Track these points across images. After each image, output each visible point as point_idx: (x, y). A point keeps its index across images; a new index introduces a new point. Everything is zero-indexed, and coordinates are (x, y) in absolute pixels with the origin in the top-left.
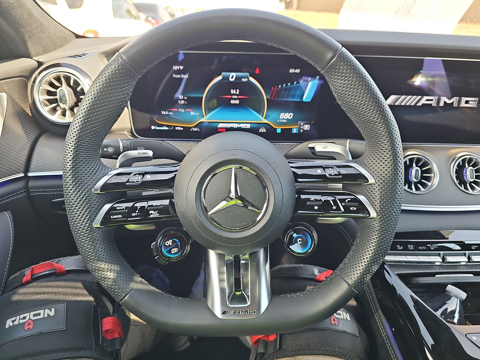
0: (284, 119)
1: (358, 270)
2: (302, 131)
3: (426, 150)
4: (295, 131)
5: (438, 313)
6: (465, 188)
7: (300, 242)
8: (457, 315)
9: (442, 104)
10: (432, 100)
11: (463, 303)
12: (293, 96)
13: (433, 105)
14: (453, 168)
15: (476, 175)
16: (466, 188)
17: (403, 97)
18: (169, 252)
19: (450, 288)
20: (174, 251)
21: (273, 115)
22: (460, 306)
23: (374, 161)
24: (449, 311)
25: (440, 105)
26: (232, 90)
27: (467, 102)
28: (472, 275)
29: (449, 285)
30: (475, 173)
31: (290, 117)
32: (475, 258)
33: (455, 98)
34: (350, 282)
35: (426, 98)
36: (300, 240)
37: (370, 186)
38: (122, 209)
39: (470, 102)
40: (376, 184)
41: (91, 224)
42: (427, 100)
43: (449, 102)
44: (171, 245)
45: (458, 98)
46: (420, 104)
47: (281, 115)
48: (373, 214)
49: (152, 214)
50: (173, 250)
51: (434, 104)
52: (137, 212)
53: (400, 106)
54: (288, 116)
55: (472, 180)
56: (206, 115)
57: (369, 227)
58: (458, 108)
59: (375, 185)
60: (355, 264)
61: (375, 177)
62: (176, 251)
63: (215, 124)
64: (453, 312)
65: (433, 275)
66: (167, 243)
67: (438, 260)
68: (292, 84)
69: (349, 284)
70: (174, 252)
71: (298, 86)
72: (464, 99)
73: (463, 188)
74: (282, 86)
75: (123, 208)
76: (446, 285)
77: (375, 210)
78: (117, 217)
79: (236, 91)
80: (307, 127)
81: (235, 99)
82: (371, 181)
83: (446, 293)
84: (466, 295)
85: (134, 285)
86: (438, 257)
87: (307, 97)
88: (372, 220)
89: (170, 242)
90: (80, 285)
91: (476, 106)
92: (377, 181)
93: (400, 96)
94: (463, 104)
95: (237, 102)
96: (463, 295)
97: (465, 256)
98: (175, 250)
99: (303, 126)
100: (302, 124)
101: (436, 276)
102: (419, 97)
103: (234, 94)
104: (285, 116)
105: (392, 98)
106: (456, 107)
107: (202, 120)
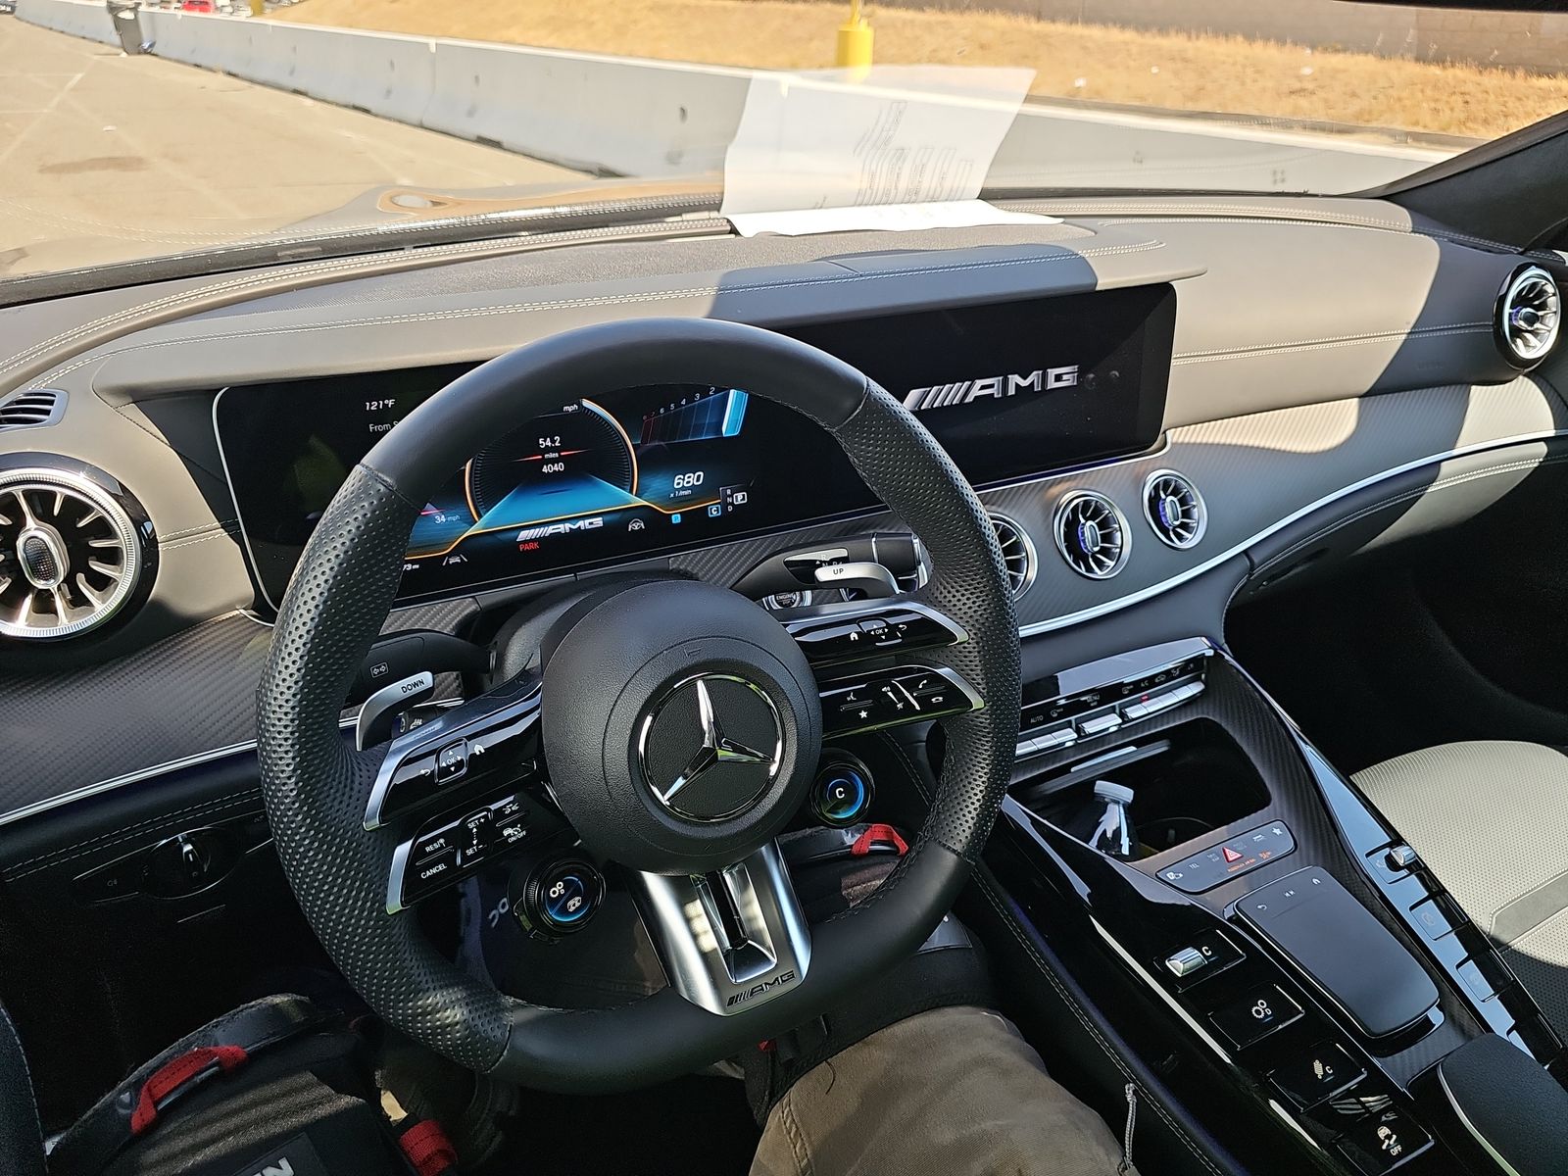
0: (684, 488)
1: (967, 814)
2: (730, 508)
3: (999, 502)
4: (714, 512)
5: (1092, 845)
6: (1087, 571)
7: (840, 795)
8: (1125, 841)
9: (1012, 391)
10: (992, 386)
11: (1130, 810)
12: (699, 430)
13: (996, 396)
14: (1059, 529)
15: (1101, 535)
16: (1089, 569)
17: (935, 388)
18: (564, 911)
19: (1102, 787)
20: (574, 905)
21: (657, 483)
22: (1126, 818)
23: (958, 595)
24: (1109, 835)
25: (1009, 394)
26: (541, 441)
27: (1058, 378)
28: (1133, 748)
29: (1098, 782)
30: (1100, 530)
31: (698, 480)
32: (1132, 711)
33: (1035, 373)
34: (958, 847)
35: (979, 383)
36: (840, 791)
37: (960, 647)
38: (439, 849)
39: (1065, 377)
40: (970, 641)
41: (382, 910)
42: (983, 387)
43: (1024, 383)
44: (564, 894)
45: (1041, 372)
46: (970, 399)
47: (676, 482)
48: (977, 702)
49: (509, 836)
50: (571, 903)
51: (996, 392)
52: (475, 842)
53: (931, 410)
54: (693, 479)
55: (1096, 549)
56: (480, 516)
57: (973, 729)
58: (1045, 391)
59: (969, 643)
60: (958, 803)
61: (967, 628)
62: (577, 905)
63: (513, 534)
64: (1117, 833)
65: (1065, 769)
66: (554, 892)
67: (1067, 736)
68: (691, 400)
69: (958, 854)
70: (574, 908)
71: (705, 403)
72: (1052, 372)
73: (1083, 570)
74: (667, 409)
75: (441, 844)
76: (1091, 783)
77: (979, 692)
78: (434, 871)
79: (553, 441)
80: (740, 498)
81: (553, 461)
82: (961, 635)
83: (1096, 799)
84: (1131, 792)
85: (512, 1018)
86: (1070, 730)
87: (731, 423)
88: (976, 714)
89: (558, 888)
90: (309, 1077)
91: (1075, 384)
92: (972, 636)
93: (928, 389)
94: (1052, 384)
95: (559, 467)
96: (1127, 794)
97: (1115, 712)
98: (575, 903)
99: (731, 496)
100: (729, 492)
101: (1073, 770)
102: (967, 383)
103: (548, 450)
104: (687, 480)
105: (914, 395)
106: (1040, 391)
107: (472, 531)
